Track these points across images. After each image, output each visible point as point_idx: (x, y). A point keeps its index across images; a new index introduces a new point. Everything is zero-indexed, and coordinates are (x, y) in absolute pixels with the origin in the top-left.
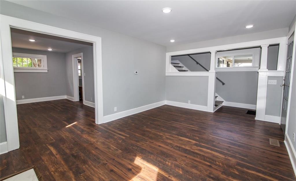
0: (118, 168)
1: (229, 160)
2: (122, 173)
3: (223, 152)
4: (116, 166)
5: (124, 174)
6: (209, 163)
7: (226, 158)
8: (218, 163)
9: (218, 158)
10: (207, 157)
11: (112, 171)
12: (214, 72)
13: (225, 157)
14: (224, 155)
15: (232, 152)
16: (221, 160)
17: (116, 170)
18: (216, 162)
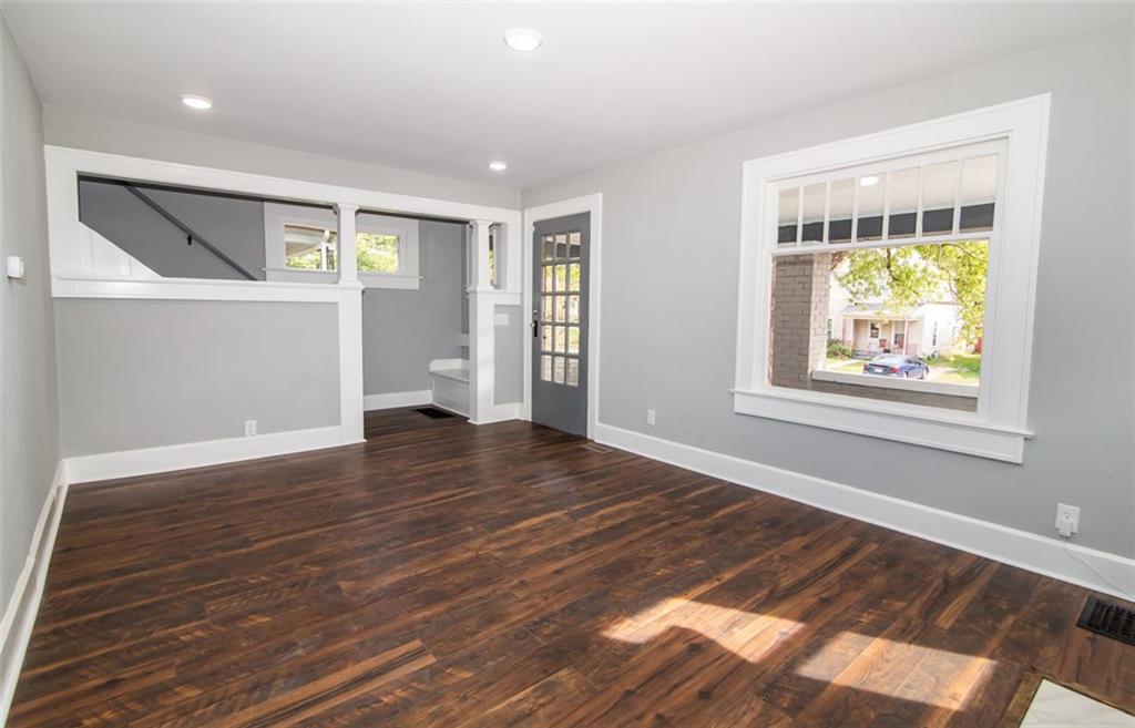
0: (690, 678)
2: (712, 667)
4: (676, 686)
5: (718, 663)
11: (705, 695)
12: (357, 289)
17: (697, 683)
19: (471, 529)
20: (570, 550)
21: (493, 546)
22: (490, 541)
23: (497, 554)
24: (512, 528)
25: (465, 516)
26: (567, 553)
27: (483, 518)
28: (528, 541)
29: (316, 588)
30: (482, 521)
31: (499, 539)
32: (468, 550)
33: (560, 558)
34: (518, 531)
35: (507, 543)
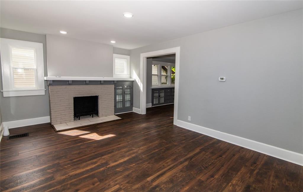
1: (63, 175)
3: (76, 178)
6: (75, 161)
7: (67, 175)
8: (68, 166)
9: (73, 169)
10: (81, 163)
13: (69, 175)
14: (71, 176)
15: (69, 186)
16: (70, 170)
18: (71, 165)
19: (143, 156)
20: (114, 150)
21: (135, 151)
22: (136, 152)
23: (134, 148)
24: (130, 157)
25: (147, 163)
26: (115, 149)
27: (141, 161)
28: (125, 153)
29: (172, 141)
30: (140, 160)
31: (134, 153)
32: (142, 149)
33: (118, 148)
34: (128, 156)
35: (131, 152)
